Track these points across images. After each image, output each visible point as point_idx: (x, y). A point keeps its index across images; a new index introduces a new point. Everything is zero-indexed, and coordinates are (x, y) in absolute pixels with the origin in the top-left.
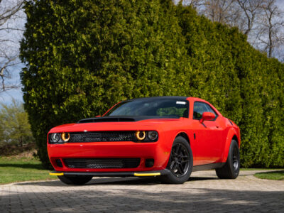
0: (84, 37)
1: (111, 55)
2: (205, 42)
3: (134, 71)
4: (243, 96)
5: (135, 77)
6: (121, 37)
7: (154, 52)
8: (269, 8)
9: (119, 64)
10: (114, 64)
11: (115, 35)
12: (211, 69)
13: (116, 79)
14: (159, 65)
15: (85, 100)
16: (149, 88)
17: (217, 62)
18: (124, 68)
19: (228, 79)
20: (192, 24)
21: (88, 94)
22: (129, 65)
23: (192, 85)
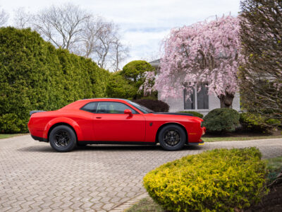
0: (5, 67)
1: (20, 77)
2: (74, 67)
3: (33, 84)
4: (94, 92)
5: (33, 87)
6: (25, 68)
7: (44, 75)
8: (116, 43)
9: (24, 81)
10: (21, 81)
11: (22, 67)
12: (76, 80)
13: (23, 89)
14: (46, 80)
15: (7, 99)
16: (41, 92)
17: (80, 77)
18: (27, 83)
19: (86, 85)
20: (65, 58)
21: (7, 96)
22: (30, 81)
23: (65, 89)
